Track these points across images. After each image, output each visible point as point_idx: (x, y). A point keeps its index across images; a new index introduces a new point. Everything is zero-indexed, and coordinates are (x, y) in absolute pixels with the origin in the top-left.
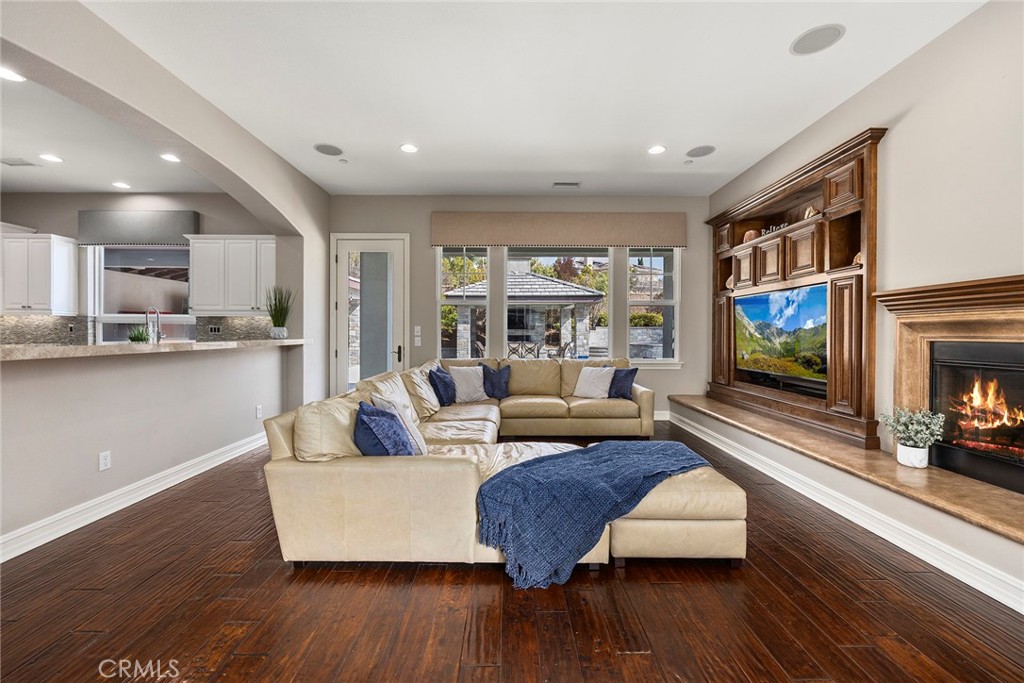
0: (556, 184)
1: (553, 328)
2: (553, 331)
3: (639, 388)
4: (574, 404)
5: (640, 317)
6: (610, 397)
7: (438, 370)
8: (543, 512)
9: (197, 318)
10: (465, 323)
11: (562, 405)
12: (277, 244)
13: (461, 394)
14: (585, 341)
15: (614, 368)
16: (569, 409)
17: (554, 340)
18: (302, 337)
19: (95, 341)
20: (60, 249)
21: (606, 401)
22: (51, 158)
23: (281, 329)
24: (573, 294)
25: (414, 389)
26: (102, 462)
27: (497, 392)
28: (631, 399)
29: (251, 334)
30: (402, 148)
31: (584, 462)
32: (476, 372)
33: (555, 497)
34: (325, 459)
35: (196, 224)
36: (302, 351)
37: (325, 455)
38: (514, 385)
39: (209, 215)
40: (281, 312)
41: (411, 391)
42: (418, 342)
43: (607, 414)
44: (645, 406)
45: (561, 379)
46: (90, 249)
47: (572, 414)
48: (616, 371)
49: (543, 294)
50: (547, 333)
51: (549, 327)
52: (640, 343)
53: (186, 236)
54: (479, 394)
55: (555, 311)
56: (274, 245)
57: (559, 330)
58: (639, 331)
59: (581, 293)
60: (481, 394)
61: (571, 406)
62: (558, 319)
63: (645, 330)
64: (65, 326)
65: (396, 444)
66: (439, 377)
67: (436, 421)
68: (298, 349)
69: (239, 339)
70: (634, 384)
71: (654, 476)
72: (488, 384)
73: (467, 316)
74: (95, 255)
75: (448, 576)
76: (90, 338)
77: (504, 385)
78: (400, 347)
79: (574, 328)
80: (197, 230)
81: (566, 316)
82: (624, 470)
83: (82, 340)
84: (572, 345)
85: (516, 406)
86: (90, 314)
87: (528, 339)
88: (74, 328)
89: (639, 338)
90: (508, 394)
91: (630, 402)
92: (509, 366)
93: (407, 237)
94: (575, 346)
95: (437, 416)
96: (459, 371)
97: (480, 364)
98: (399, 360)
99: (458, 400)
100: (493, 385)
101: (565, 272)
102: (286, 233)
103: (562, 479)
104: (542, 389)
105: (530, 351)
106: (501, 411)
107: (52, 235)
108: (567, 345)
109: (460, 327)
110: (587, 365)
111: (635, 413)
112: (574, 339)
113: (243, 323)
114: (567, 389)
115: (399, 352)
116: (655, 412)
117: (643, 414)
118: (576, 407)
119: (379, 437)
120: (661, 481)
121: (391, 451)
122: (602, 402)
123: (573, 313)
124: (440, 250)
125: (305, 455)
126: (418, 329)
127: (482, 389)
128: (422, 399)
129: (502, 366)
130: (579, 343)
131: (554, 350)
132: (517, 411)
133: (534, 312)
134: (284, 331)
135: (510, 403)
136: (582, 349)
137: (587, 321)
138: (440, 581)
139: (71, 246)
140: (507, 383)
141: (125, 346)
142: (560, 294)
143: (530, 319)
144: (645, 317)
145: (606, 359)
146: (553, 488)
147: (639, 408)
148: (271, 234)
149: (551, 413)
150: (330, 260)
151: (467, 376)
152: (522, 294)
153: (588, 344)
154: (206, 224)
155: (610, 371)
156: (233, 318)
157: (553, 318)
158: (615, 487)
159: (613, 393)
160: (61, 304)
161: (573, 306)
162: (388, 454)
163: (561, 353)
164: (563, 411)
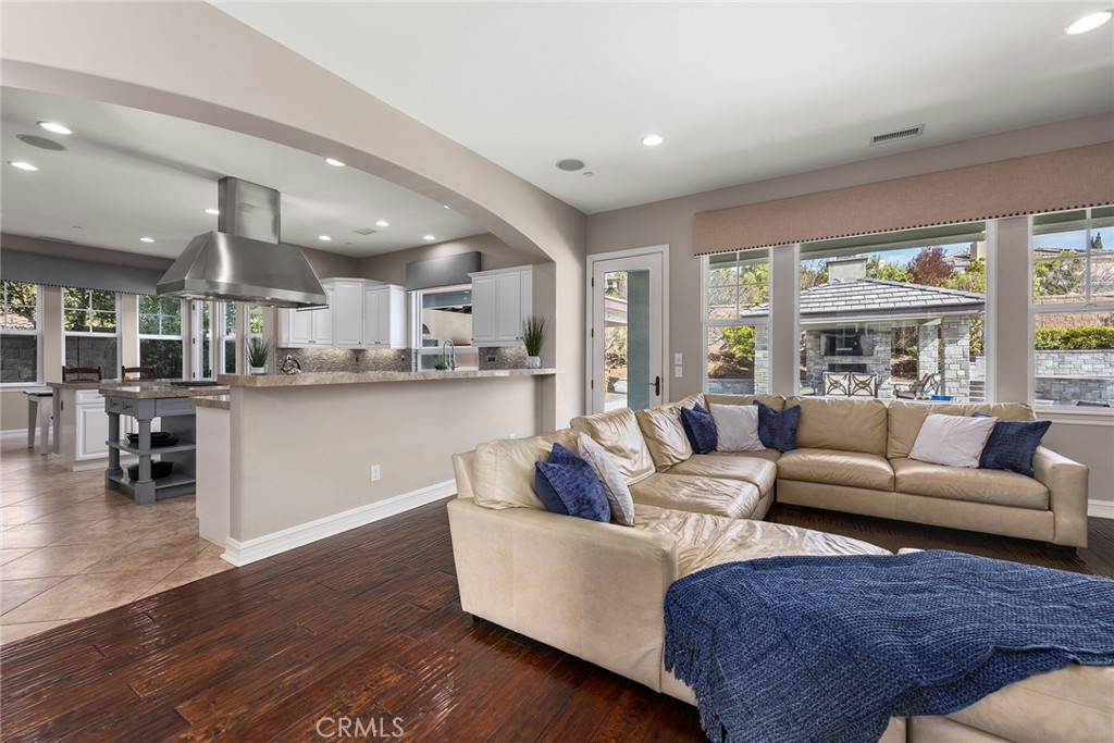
0: (876, 139)
1: (906, 353)
2: (906, 358)
3: (1050, 457)
4: (906, 471)
5: (1087, 334)
6: (983, 465)
7: (697, 408)
8: (763, 655)
9: (480, 348)
10: (765, 349)
11: (881, 471)
12: (533, 273)
13: (725, 438)
14: (962, 373)
15: (994, 419)
16: (895, 479)
17: (909, 369)
18: (554, 366)
19: (416, 369)
20: (396, 294)
21: (972, 474)
22: (382, 224)
23: (534, 358)
24: (939, 302)
25: (652, 429)
26: (373, 474)
27: (777, 441)
28: (1031, 476)
29: (517, 364)
30: (645, 142)
31: (872, 583)
32: (748, 413)
33: (786, 637)
34: (497, 507)
35: (478, 263)
36: (554, 381)
37: (498, 503)
38: (805, 433)
39: (490, 254)
40: (536, 340)
41: (648, 432)
42: (679, 373)
43: (973, 495)
44: (1063, 493)
45: (888, 430)
46: (414, 293)
47: (900, 487)
48: (998, 426)
49: (883, 306)
50: (894, 361)
51: (898, 352)
52: (1087, 376)
53: (469, 275)
54: (751, 442)
55: (911, 330)
56: (531, 275)
57: (916, 356)
58: (1085, 356)
59: (954, 301)
60: (753, 440)
61: (898, 474)
62: (914, 341)
63: (1100, 355)
64: (400, 357)
65: (578, 501)
66: (692, 416)
67: (678, 473)
68: (551, 379)
69: (509, 368)
70: (1042, 450)
71: (1027, 652)
72: (765, 429)
73: (766, 340)
74: (417, 297)
75: (625, 698)
76: (414, 367)
77: (789, 433)
78: (658, 379)
79: (941, 353)
80: (479, 268)
81: (926, 336)
82: (950, 619)
83: (407, 368)
84: (937, 378)
85: (804, 464)
86: (413, 347)
87: (862, 369)
88: (404, 359)
89: (1085, 367)
90: (794, 444)
91: (1025, 480)
92: (798, 408)
93: (665, 248)
94: (943, 380)
95: (684, 467)
96: (722, 411)
97: (755, 402)
98: (658, 393)
99: (720, 447)
100: (771, 431)
101: (929, 271)
102: (542, 262)
103: (809, 607)
104: (852, 442)
105: (864, 385)
106: (778, 468)
107: (391, 286)
108: (928, 377)
109: (759, 354)
110: (939, 411)
111: (1040, 500)
112: (942, 370)
113: (512, 352)
114: (896, 446)
115: (657, 384)
116: (1090, 501)
117: (1056, 505)
118: (907, 476)
119: (557, 489)
120: (1046, 670)
121: (572, 510)
122: (963, 473)
123: (939, 332)
124: (705, 259)
125: (481, 499)
126: (678, 356)
127: (755, 436)
128: (662, 443)
129: (789, 405)
130: (948, 374)
131: (905, 385)
132: (805, 471)
133: (871, 331)
134: (537, 360)
135: (795, 460)
136: (957, 384)
137: (965, 342)
138: (613, 699)
139: (402, 292)
140: (795, 431)
141: (434, 374)
142: (913, 304)
143: (865, 341)
144: (1101, 333)
145: (983, 404)
146: (785, 619)
147: (1050, 494)
148: (529, 264)
149: (862, 480)
150: (586, 283)
151: (736, 419)
152: (849, 308)
153: (967, 377)
154: (486, 262)
155: (987, 423)
156: (505, 348)
157: (905, 341)
158: (920, 652)
159: (991, 459)
160: (396, 342)
161: (938, 322)
162: (566, 513)
163: (918, 388)
164: (883, 480)
